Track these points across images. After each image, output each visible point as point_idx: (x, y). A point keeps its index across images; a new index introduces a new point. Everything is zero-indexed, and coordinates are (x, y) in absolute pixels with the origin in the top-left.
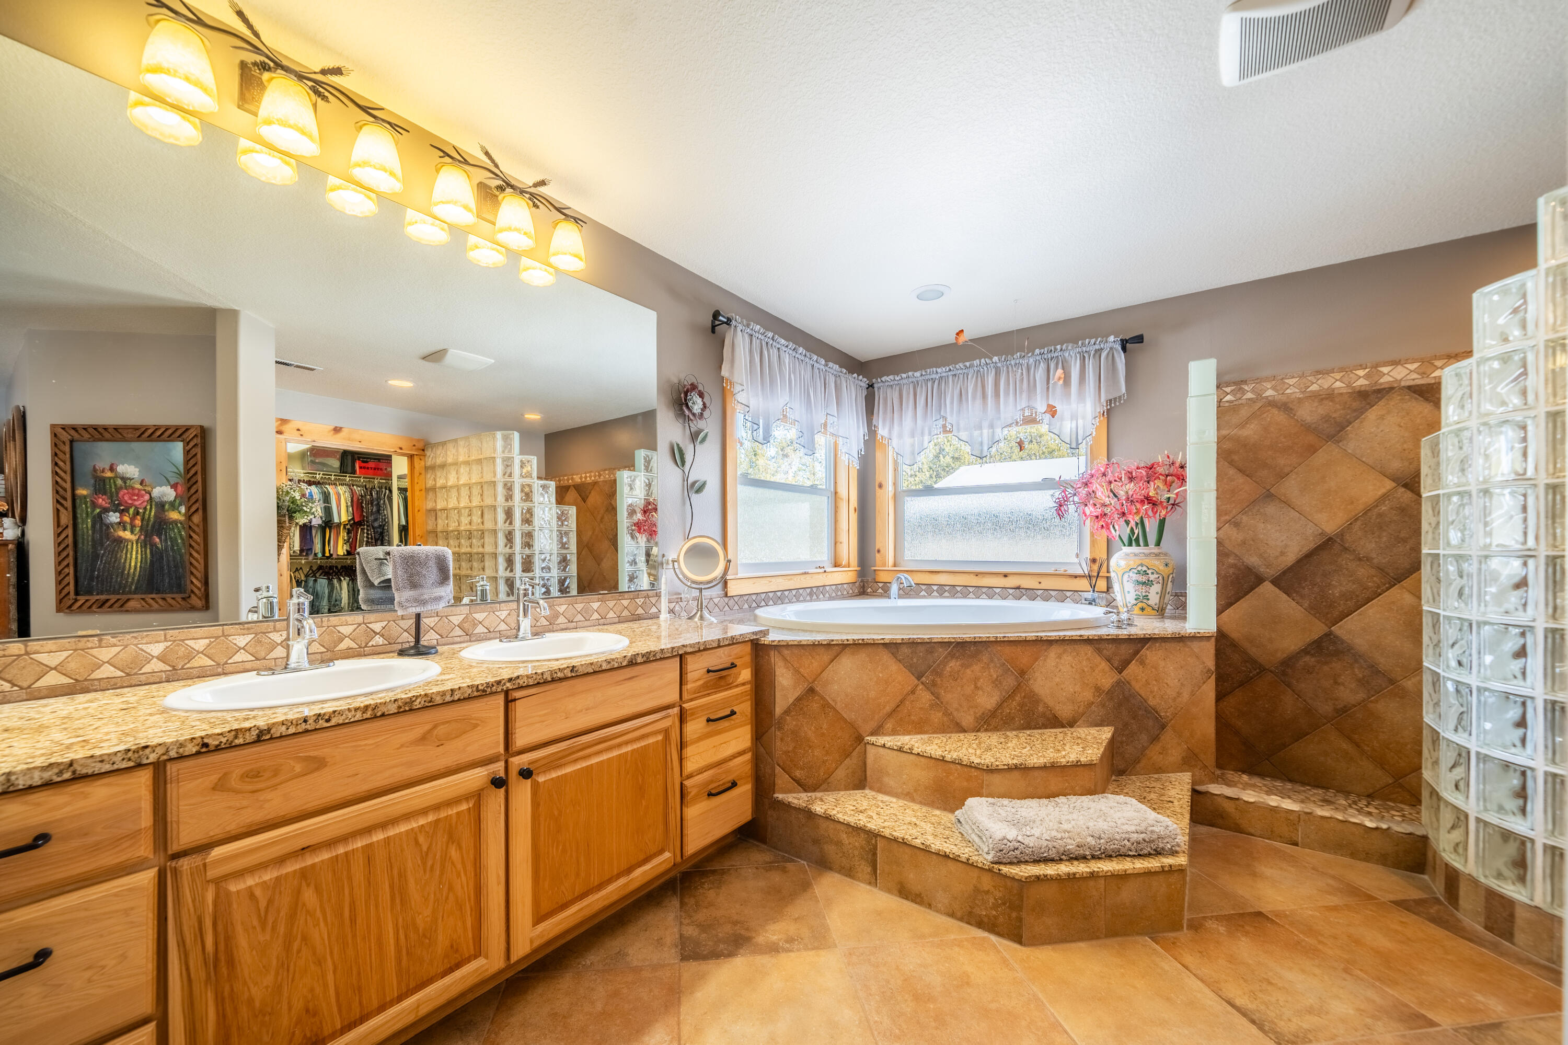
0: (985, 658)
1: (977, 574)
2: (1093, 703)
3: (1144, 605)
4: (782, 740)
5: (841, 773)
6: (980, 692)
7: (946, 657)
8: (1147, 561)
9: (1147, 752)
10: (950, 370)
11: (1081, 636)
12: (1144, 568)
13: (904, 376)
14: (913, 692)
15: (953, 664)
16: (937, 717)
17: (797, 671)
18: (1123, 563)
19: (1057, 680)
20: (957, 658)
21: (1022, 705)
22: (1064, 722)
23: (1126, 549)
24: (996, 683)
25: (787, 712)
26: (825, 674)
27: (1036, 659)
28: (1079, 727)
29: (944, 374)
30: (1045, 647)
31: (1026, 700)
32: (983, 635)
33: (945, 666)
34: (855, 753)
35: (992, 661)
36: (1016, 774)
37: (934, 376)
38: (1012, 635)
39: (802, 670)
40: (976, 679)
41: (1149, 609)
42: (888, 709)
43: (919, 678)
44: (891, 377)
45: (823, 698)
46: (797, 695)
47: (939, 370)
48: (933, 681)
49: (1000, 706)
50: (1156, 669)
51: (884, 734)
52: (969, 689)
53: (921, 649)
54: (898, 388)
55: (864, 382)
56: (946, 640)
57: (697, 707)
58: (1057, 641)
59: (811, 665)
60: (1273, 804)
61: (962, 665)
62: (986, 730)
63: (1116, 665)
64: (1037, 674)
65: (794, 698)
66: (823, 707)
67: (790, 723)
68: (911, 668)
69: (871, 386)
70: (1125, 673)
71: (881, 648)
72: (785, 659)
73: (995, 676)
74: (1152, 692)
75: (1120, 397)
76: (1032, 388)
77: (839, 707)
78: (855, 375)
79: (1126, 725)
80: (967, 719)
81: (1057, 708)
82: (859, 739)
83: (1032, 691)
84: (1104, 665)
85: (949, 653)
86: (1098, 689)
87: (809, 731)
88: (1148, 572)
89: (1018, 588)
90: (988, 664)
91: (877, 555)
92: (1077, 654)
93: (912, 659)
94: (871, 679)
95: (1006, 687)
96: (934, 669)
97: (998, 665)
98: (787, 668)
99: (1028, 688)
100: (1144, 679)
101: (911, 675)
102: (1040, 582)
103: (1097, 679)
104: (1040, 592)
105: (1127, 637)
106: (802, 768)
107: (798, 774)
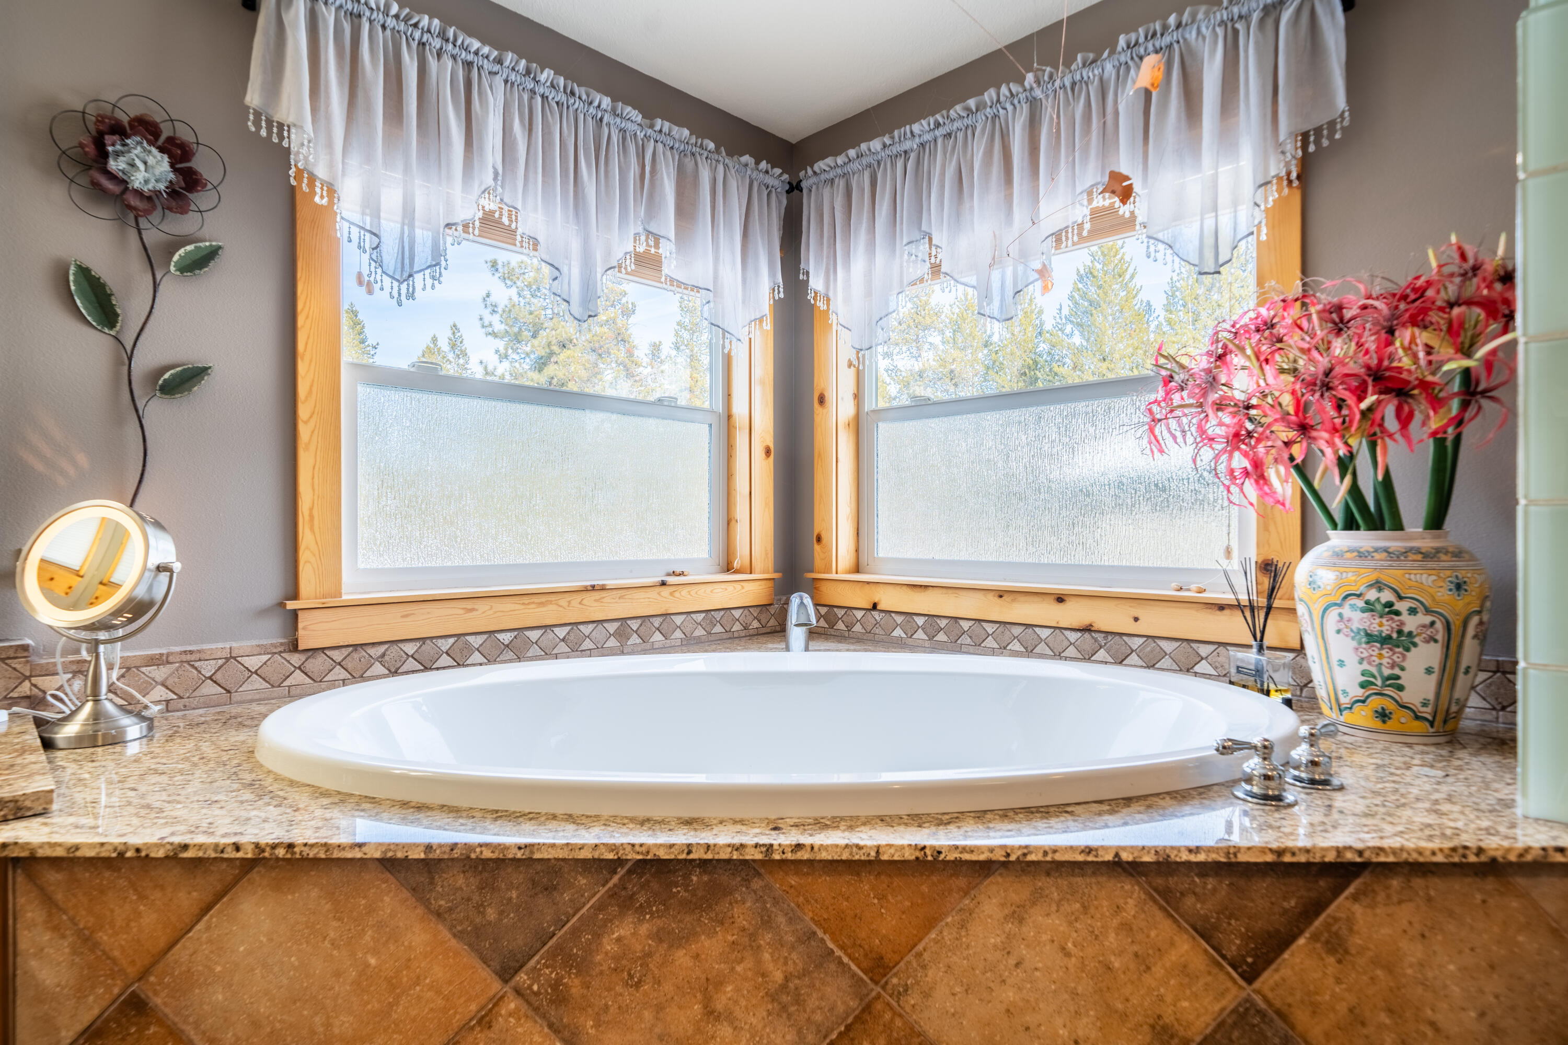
0: (742, 912)
3: (1390, 706)
6: (725, 1030)
7: (600, 907)
8: (1393, 576)
10: (938, 125)
11: (1089, 850)
12: (1387, 596)
13: (853, 153)
14: (485, 1020)
15: (629, 932)
17: (87, 941)
18: (1327, 577)
19: (1010, 995)
20: (641, 910)
23: (1340, 539)
24: (783, 999)
26: (181, 953)
27: (930, 923)
29: (926, 137)
33: (598, 936)
35: (767, 922)
38: (836, 840)
39: (103, 937)
40: (711, 986)
41: (1404, 717)
43: (506, 973)
45: (173, 1032)
46: (86, 1017)
47: (918, 130)
48: (556, 985)
50: (1389, 969)
52: (683, 1018)
53: (514, 877)
55: (776, 177)
58: (1005, 865)
61: (659, 936)
63: (1232, 950)
64: (934, 974)
65: (79, 1027)
68: (475, 938)
69: (795, 185)
70: (1268, 979)
71: (373, 872)
72: (48, 900)
73: (778, 976)
75: (1332, 124)
76: (1109, 140)
83: (915, 1031)
84: (1187, 950)
85: (612, 894)
86: (1163, 1032)
88: (1401, 606)
89: (1087, 629)
90: (753, 936)
91: (817, 547)
92: (1085, 908)
93: (480, 908)
94: (338, 974)
95: (818, 1017)
96: (559, 948)
97: (790, 938)
98: (56, 929)
99: (898, 1022)
100: (1342, 1008)
101: (478, 964)
102: (1136, 619)
103: (1161, 998)
104: (1136, 643)
105: (1269, 858)
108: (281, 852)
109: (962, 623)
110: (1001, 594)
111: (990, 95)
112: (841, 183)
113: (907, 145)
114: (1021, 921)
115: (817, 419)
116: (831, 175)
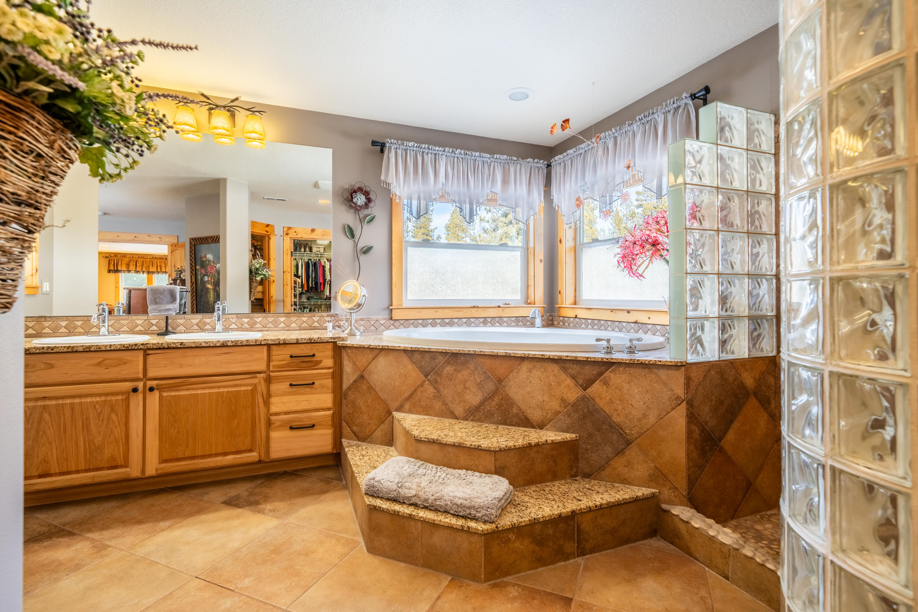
0: (472, 366)
2: (559, 412)
4: (346, 405)
5: (378, 433)
6: (468, 392)
7: (444, 363)
9: (612, 462)
11: (543, 355)
13: (566, 154)
14: (422, 385)
15: (449, 369)
16: (438, 405)
17: (354, 364)
19: (528, 389)
20: (452, 365)
21: (499, 406)
22: (535, 424)
24: (480, 386)
25: (349, 388)
26: (369, 367)
27: (511, 371)
28: (547, 430)
30: (518, 363)
31: (503, 402)
32: (471, 349)
33: (443, 369)
34: (387, 421)
35: (476, 369)
38: (487, 350)
39: (357, 363)
40: (465, 382)
42: (406, 395)
43: (426, 376)
45: (368, 383)
46: (354, 378)
48: (435, 379)
49: (482, 403)
50: (620, 390)
51: (404, 412)
52: (460, 388)
53: (428, 356)
56: (444, 351)
57: (282, 376)
58: (527, 358)
59: (363, 360)
60: (712, 533)
61: (455, 370)
62: (472, 420)
63: (580, 383)
64: (512, 383)
65: (353, 380)
66: (369, 388)
67: (351, 396)
68: (420, 368)
69: (549, 166)
70: (589, 390)
71: (402, 353)
72: (348, 355)
73: (479, 381)
74: (616, 410)
77: (377, 389)
79: (590, 435)
80: (459, 410)
81: (529, 412)
82: (389, 413)
83: (507, 395)
84: (569, 381)
85: (446, 361)
86: (563, 401)
87: (361, 402)
89: (636, 322)
90: (474, 372)
91: (559, 295)
92: (545, 370)
93: (421, 362)
94: (396, 373)
95: (487, 390)
96: (436, 371)
97: (481, 373)
98: (349, 361)
99: (504, 393)
100: (608, 399)
101: (420, 373)
102: (649, 318)
103: (563, 393)
104: (650, 326)
105: (585, 359)
106: (357, 426)
107: (355, 428)
108: (386, 347)
109: (602, 322)
110: (612, 310)
112: (562, 164)
113: (581, 151)
114: (531, 372)
115: (559, 248)
116: (560, 161)
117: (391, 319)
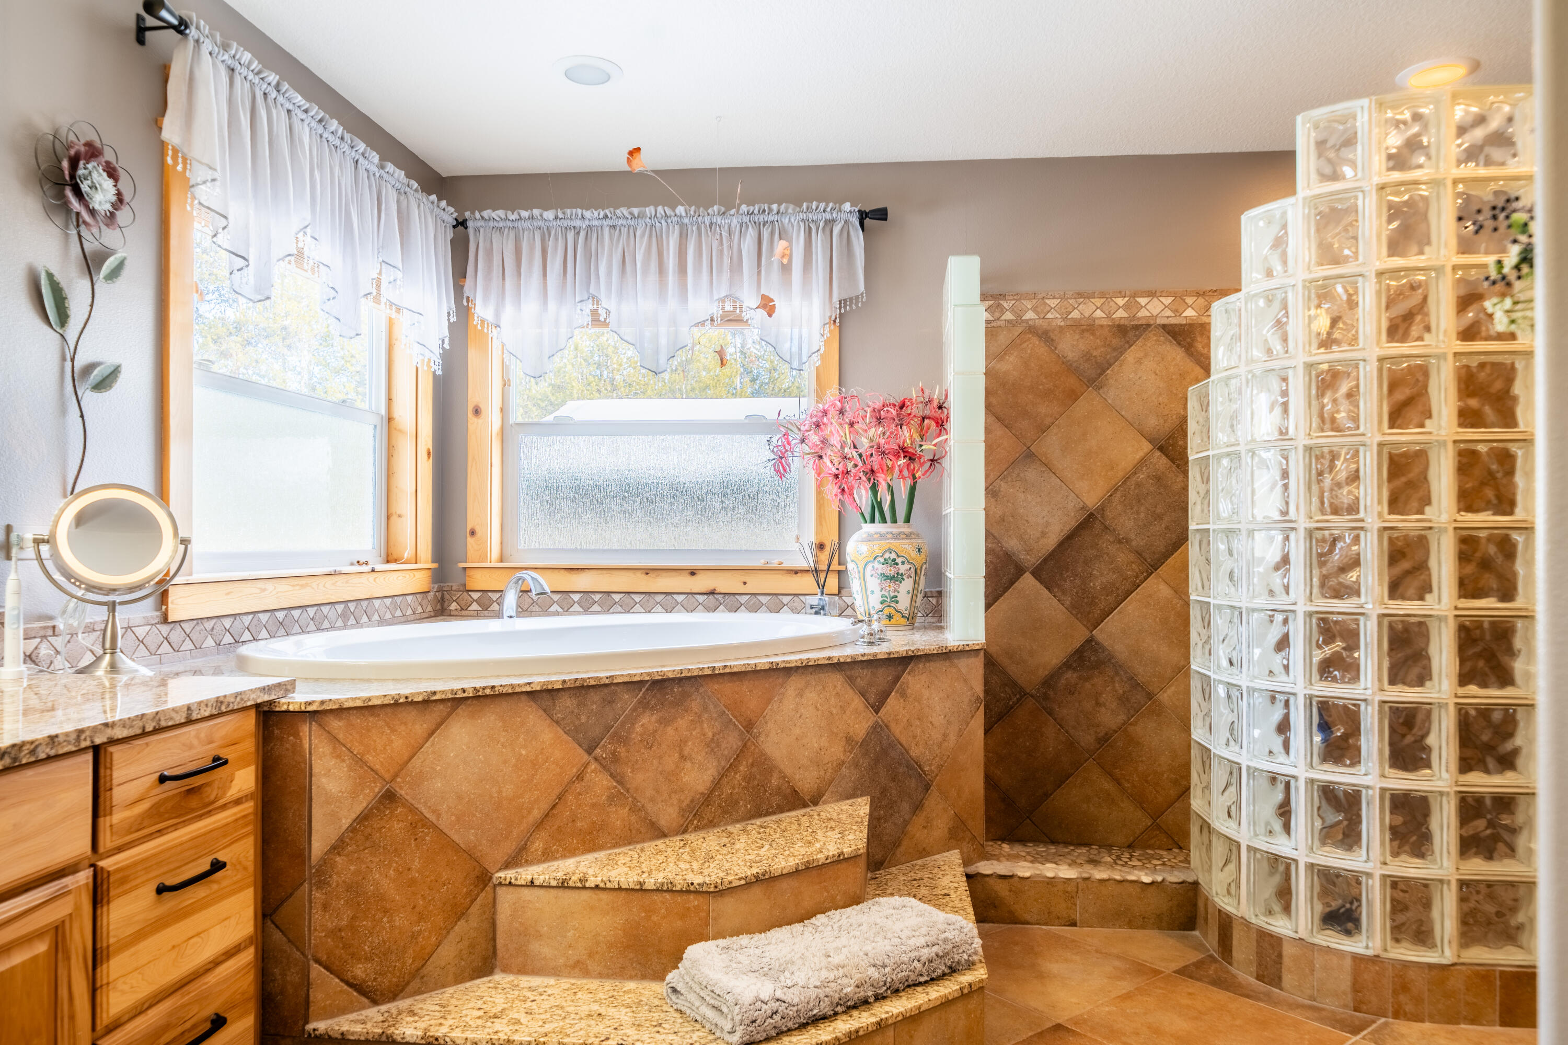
0: (695, 705)
1: (647, 571)
2: (843, 762)
3: (893, 612)
4: (325, 907)
5: (447, 952)
6: (688, 765)
7: (634, 709)
8: (898, 546)
9: (909, 828)
10: (606, 217)
11: (829, 658)
12: (893, 556)
13: (524, 214)
14: (580, 777)
15: (647, 721)
16: (619, 816)
17: (359, 761)
18: (864, 548)
19: (797, 731)
20: (652, 709)
21: (748, 778)
22: (806, 798)
23: (868, 528)
24: (712, 745)
25: (337, 847)
26: (416, 762)
27: (769, 701)
28: (825, 803)
29: (595, 223)
30: (780, 680)
31: (754, 769)
32: (693, 666)
33: (633, 724)
34: (475, 909)
35: (705, 709)
36: (757, 891)
37: (578, 223)
38: (737, 663)
39: (369, 758)
40: (682, 742)
41: (897, 617)
42: (537, 814)
43: (589, 751)
44: (501, 213)
45: (413, 810)
46: (358, 809)
47: (588, 214)
48: (614, 753)
49: (717, 784)
50: (919, 702)
51: (529, 863)
52: (670, 762)
53: (595, 697)
54: (512, 235)
55: (450, 214)
56: (637, 679)
57: (135, 864)
58: (797, 668)
59: (388, 746)
60: (1050, 874)
61: (660, 721)
62: (697, 829)
63: (871, 701)
64: (770, 725)
65: (354, 816)
66: (413, 826)
67: (343, 870)
68: (575, 733)
69: (461, 224)
70: (883, 711)
71: (524, 701)
72: (334, 739)
73: (710, 734)
74: (914, 737)
75: (857, 297)
76: (734, 268)
77: (443, 824)
78: (434, 197)
79: (884, 791)
80: (668, 815)
81: (797, 777)
82: (483, 879)
83: (762, 754)
84: (857, 702)
85: (640, 702)
86: (849, 739)
87: (382, 880)
88: (899, 560)
89: (712, 593)
90: (700, 716)
91: (470, 540)
92: (824, 688)
93: (578, 716)
94: (505, 762)
95: (726, 752)
96: (616, 733)
97: (715, 715)
98: (338, 756)
99: (757, 750)
100: (905, 720)
101: (578, 747)
102: (745, 583)
103: (849, 724)
104: (744, 599)
105: (886, 656)
106: (369, 959)
107: (359, 971)
111: (650, 210)
114: (802, 696)
116: (501, 224)
117: (165, 620)
